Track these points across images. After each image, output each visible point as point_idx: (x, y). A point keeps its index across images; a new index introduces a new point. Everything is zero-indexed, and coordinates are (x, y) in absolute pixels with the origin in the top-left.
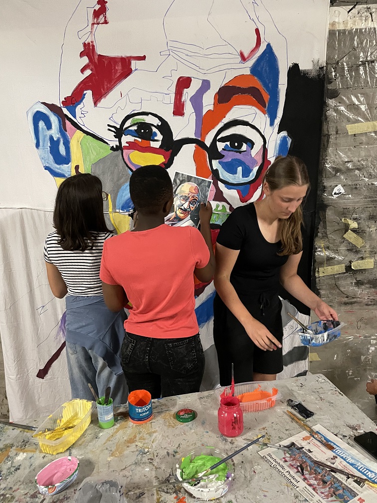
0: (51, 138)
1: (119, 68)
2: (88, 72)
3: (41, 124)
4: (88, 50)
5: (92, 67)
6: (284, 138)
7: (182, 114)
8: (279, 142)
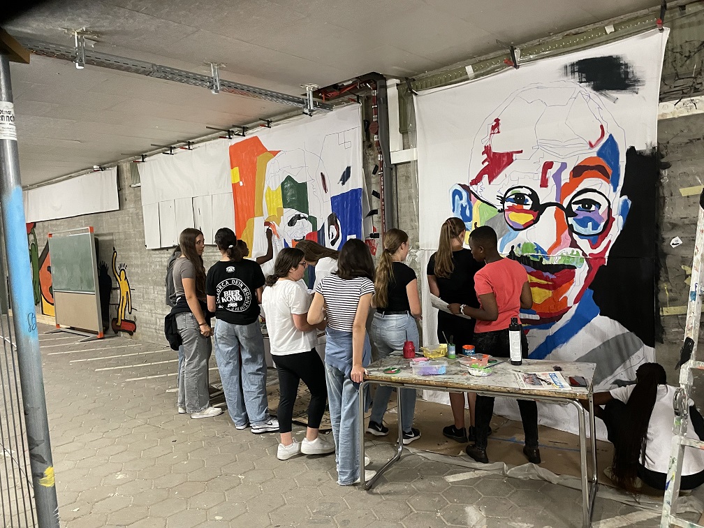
0: (462, 205)
1: (505, 159)
2: (486, 163)
3: (457, 197)
4: (487, 150)
5: (489, 160)
7: (546, 186)
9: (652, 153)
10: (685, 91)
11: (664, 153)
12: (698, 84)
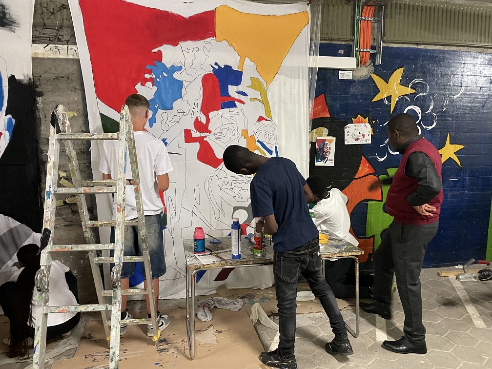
6: (10, 119)
8: (7, 121)
9: (29, 83)
10: (51, 39)
11: (38, 84)
12: (60, 35)
